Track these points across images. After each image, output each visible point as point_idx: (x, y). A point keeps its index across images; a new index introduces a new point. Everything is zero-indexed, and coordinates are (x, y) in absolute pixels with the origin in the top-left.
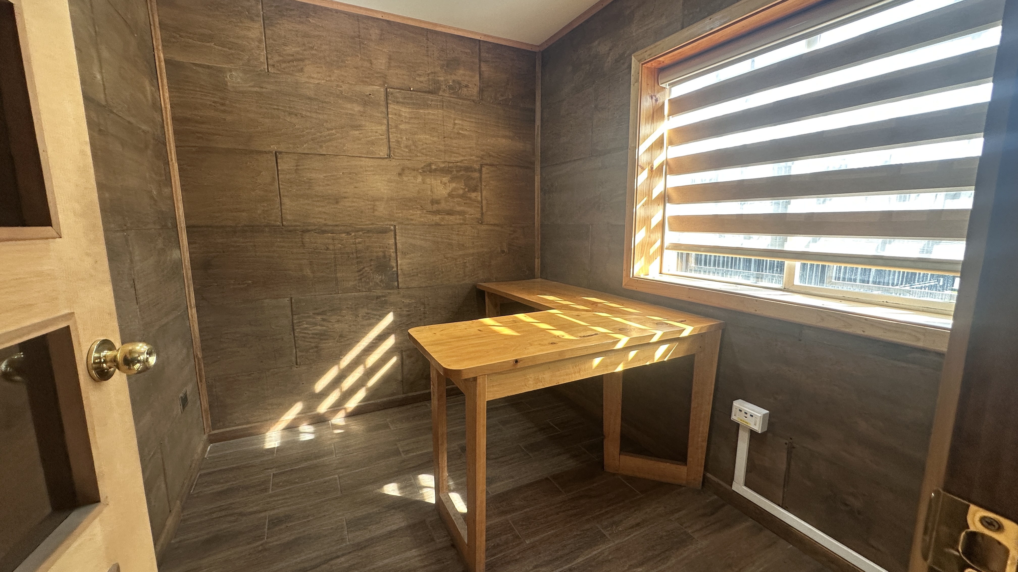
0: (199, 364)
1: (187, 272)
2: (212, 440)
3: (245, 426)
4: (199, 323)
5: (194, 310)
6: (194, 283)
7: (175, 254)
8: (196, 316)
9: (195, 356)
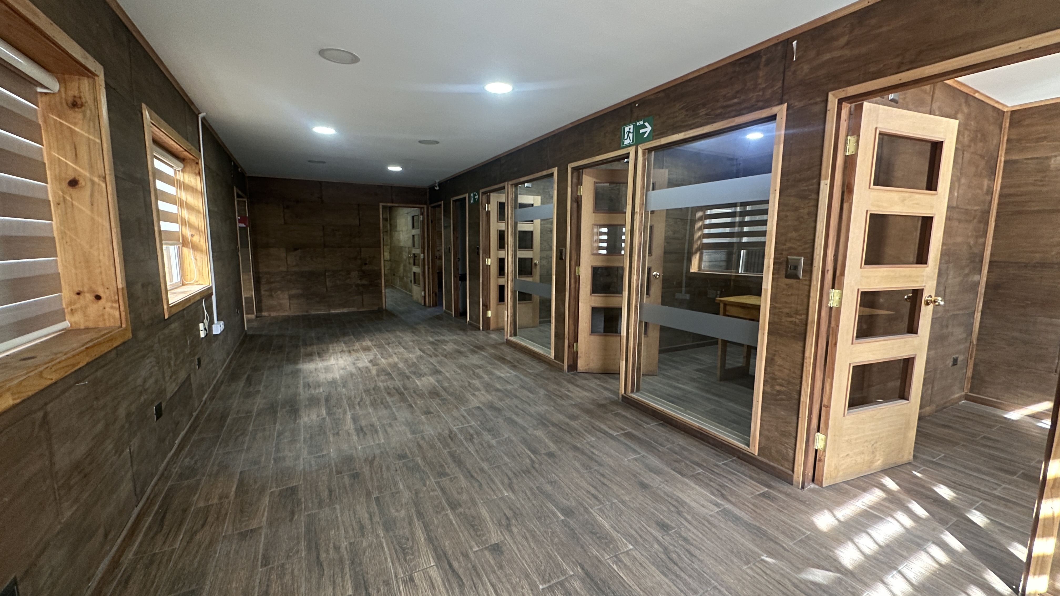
0: (973, 348)
1: (982, 289)
2: (967, 398)
3: (994, 400)
4: (981, 322)
5: (979, 314)
6: (984, 297)
7: (976, 278)
8: (979, 317)
9: (971, 342)
